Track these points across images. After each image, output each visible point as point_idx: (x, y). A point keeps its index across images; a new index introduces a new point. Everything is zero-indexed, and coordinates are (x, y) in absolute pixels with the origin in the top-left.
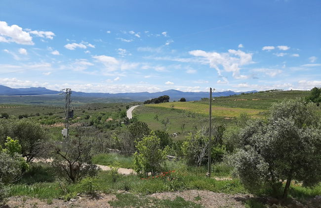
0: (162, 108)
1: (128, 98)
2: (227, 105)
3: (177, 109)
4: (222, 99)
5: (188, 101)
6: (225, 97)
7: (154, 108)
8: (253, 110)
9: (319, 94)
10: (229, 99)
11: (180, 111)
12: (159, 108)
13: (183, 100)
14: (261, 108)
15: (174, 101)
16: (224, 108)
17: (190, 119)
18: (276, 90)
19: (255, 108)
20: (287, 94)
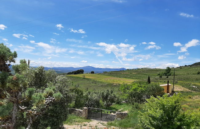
0: (78, 78)
1: (60, 71)
2: (117, 76)
3: (87, 78)
4: (115, 73)
5: (96, 73)
6: (117, 72)
7: (72, 77)
8: (132, 79)
9: (170, 71)
10: (119, 72)
11: (88, 79)
12: (76, 77)
13: (93, 73)
14: (136, 79)
15: (87, 73)
16: (115, 78)
17: (94, 84)
18: (147, 68)
19: (133, 78)
20: (153, 70)
